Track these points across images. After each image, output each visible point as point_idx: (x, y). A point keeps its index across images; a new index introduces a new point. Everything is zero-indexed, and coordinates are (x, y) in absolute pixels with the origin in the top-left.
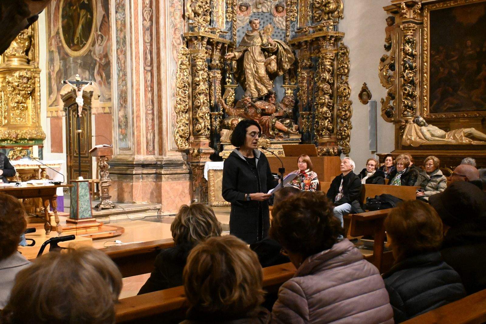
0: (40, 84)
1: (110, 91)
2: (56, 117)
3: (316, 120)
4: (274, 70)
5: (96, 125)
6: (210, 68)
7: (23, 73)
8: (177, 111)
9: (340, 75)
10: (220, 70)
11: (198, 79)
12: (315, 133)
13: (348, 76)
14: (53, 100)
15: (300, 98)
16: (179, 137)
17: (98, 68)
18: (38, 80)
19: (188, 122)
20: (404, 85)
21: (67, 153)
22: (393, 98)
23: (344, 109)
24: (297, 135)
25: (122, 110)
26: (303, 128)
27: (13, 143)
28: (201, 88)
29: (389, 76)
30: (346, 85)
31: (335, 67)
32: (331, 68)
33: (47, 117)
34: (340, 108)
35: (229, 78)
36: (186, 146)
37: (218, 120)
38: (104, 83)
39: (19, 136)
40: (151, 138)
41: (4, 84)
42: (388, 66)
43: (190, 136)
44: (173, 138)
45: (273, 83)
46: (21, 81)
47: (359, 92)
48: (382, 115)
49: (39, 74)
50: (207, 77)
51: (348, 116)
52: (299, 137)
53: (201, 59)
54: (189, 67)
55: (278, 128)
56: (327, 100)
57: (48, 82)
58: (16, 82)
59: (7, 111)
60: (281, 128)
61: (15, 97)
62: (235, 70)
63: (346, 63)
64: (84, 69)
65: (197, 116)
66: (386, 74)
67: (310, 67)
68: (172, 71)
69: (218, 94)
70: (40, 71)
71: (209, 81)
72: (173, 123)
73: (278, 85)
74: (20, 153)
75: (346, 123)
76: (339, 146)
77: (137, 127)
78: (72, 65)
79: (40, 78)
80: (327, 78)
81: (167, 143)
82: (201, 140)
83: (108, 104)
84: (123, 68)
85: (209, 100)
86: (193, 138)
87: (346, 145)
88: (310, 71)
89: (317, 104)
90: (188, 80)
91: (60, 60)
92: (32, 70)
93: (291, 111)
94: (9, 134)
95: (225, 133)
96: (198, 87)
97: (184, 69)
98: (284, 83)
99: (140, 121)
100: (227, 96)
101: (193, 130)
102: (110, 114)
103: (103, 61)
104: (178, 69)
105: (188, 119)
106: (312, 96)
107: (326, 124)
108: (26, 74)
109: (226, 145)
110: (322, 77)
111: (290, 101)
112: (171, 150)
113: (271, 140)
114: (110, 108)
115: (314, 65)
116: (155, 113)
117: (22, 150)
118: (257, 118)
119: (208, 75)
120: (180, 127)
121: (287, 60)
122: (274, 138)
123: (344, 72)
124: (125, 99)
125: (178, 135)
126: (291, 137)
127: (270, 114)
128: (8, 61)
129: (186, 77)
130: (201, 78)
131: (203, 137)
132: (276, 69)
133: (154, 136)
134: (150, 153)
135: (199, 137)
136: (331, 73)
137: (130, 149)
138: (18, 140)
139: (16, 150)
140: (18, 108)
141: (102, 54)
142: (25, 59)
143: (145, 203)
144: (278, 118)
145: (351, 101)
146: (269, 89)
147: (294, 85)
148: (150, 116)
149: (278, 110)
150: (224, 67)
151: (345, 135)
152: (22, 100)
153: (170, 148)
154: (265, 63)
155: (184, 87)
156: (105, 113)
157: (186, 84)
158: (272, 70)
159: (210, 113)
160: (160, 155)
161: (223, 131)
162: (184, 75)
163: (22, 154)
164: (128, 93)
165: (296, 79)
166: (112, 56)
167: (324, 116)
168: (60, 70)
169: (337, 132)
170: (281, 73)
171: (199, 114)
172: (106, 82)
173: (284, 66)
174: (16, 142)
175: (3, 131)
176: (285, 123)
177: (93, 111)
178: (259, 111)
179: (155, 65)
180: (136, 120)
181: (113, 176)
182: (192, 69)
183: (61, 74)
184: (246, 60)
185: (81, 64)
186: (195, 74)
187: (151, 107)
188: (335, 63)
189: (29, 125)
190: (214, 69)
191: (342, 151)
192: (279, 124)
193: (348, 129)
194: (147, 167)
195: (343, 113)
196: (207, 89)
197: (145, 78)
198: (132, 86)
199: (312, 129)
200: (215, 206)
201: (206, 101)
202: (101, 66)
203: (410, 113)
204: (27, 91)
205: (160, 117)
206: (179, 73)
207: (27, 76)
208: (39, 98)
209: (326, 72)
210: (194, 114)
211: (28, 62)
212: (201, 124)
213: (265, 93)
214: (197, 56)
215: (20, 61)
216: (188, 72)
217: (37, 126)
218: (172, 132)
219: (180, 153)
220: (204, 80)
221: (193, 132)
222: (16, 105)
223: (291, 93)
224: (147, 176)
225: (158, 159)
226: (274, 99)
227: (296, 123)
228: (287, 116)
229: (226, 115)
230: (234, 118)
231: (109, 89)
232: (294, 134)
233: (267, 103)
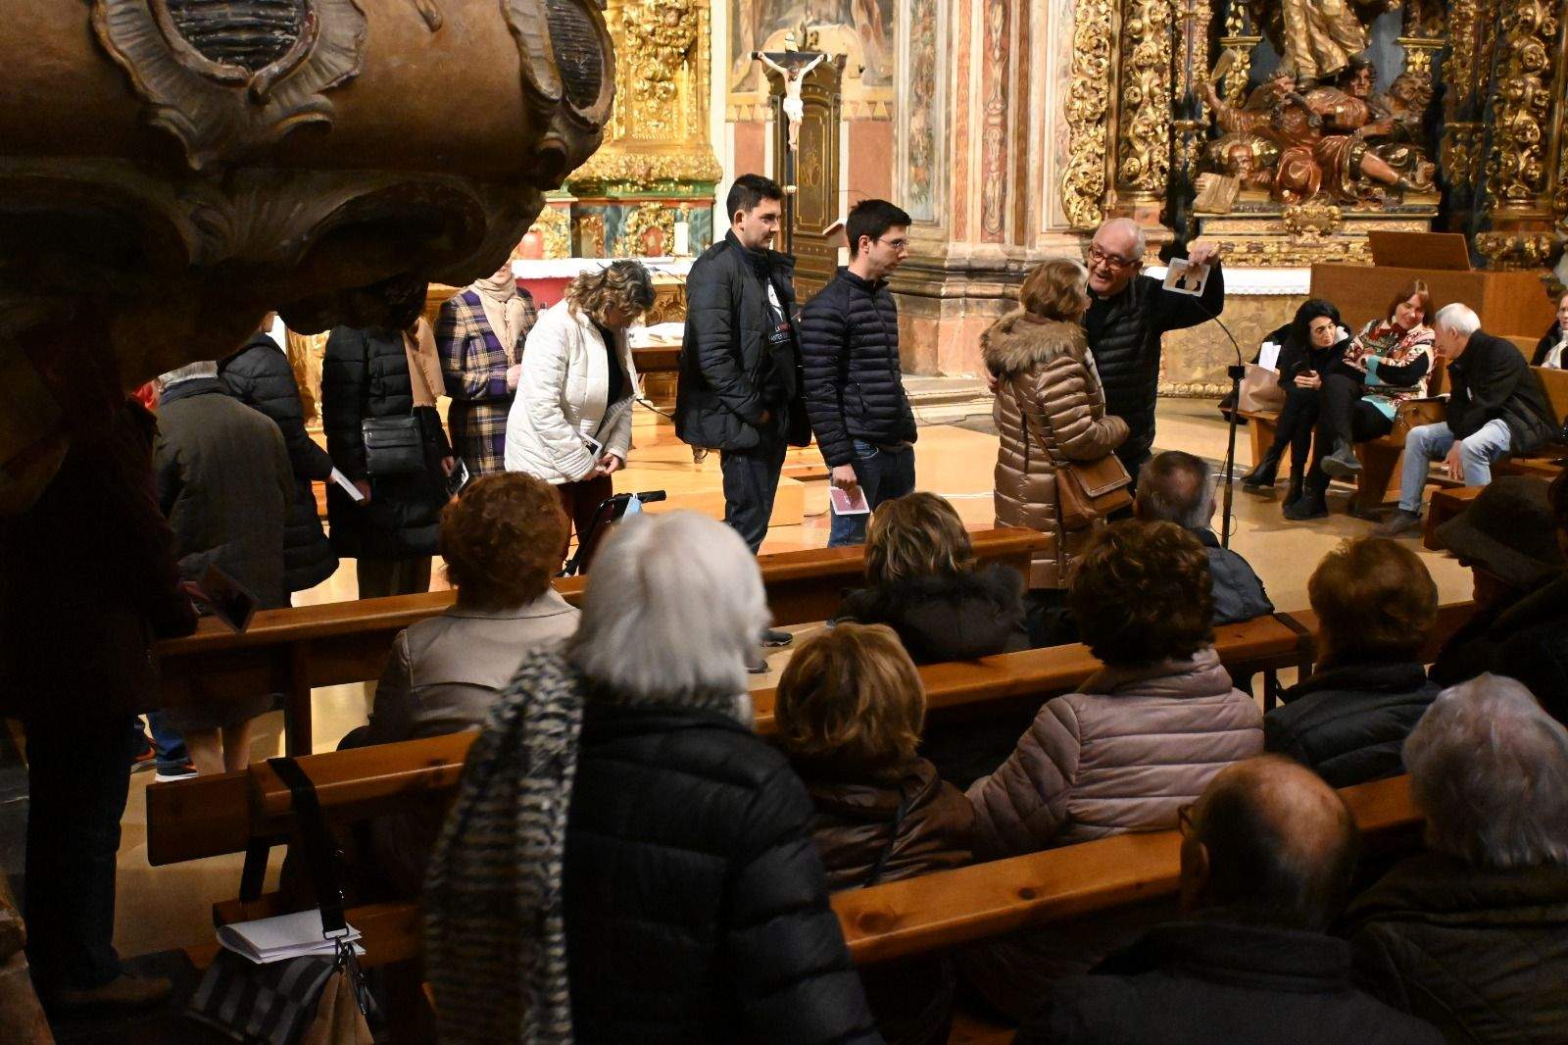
0: (710, 29)
1: (891, 58)
2: (748, 121)
3: (1496, 148)
5: (851, 149)
8: (1073, 117)
11: (1136, 24)
12: (1488, 190)
14: (743, 72)
15: (1451, 80)
16: (1075, 194)
18: (707, 17)
19: (1103, 151)
24: (1428, 194)
25: (921, 111)
26: (1452, 173)
27: (638, 191)
28: (1146, 51)
33: (727, 121)
35: (1236, 16)
36: (1093, 218)
37: (1193, 143)
38: (877, 30)
39: (655, 173)
40: (997, 194)
41: (618, 28)
43: (1106, 188)
44: (1058, 198)
45: (1367, 31)
46: (661, 18)
50: (1168, 15)
52: (1430, 202)
55: (1370, 171)
56: (1530, 90)
57: (731, 21)
58: (649, 22)
59: (626, 102)
60: (1377, 174)
61: (645, 63)
65: (1131, 133)
68: (1063, 1)
69: (1198, 68)
71: (1174, 27)
72: (1060, 153)
73: (1385, 38)
74: (657, 217)
76: (1558, 231)
77: (957, 164)
79: (709, 9)
80: (1539, 20)
81: (1038, 208)
82: (1137, 204)
83: (884, 94)
85: (1168, 85)
86: (1115, 198)
89: (1502, 100)
90: (1109, 25)
93: (1416, 120)
94: (629, 167)
95: (1208, 185)
96: (1137, 48)
98: (1405, 33)
99: (967, 146)
100: (1227, 72)
101: (1117, 173)
102: (887, 120)
105: (1105, 142)
106: (1489, 75)
107: (1522, 165)
109: (1209, 219)
110: (1522, 19)
111: (1414, 90)
112: (1051, 231)
113: (1344, 208)
114: (888, 104)
116: (1011, 124)
117: (661, 209)
118: (1309, 142)
119: (1173, 8)
120: (1078, 165)
122: (1354, 204)
124: (929, 81)
125: (1072, 188)
126: (1407, 202)
127: (1348, 131)
129: (1104, 17)
130: (1146, 20)
131: (1143, 196)
133: (1004, 188)
134: (990, 238)
135: (1133, 196)
136: (1551, 4)
137: (937, 224)
138: (652, 182)
139: (644, 210)
140: (653, 94)
143: (970, 377)
144: (1372, 141)
146: (1353, 52)
147: (1436, 37)
148: (996, 133)
149: (1377, 116)
152: (664, 72)
153: (1048, 225)
155: (1098, 47)
156: (874, 119)
157: (1104, 40)
159: (1171, 121)
160: (1017, 244)
161: (1201, 179)
162: (1099, 12)
163: (661, 221)
164: (938, 62)
165: (1442, 20)
167: (1516, 141)
169: (1556, 190)
170: (1395, 4)
171: (1135, 127)
172: (881, 28)
174: (646, 188)
175: (613, 156)
176: (1393, 156)
177: (846, 111)
178: (1316, 121)
180: (957, 148)
186: (1133, 9)
187: (999, 106)
189: (682, 141)
191: (1566, 247)
192: (1373, 162)
194: (980, 276)
196: (1166, 52)
197: (986, 21)
198: (949, 45)
199: (1480, 177)
201: (1157, 90)
204: (677, 47)
205: (1023, 137)
206: (1084, 6)
207: (678, 5)
208: (706, 67)
209: (1537, 4)
210: (1122, 126)
212: (1138, 158)
213: (1335, 67)
216: (1111, 4)
217: (701, 144)
218: (1056, 180)
219: (1076, 240)
220: (1157, 27)
221: (1117, 181)
222: (647, 85)
223: (1423, 64)
224: (978, 303)
225: (1011, 254)
226: (1368, 84)
227: (1431, 157)
228: (1401, 137)
229: (1216, 130)
230: (1238, 142)
231: (890, 50)
232: (1417, 192)
233: (1342, 96)
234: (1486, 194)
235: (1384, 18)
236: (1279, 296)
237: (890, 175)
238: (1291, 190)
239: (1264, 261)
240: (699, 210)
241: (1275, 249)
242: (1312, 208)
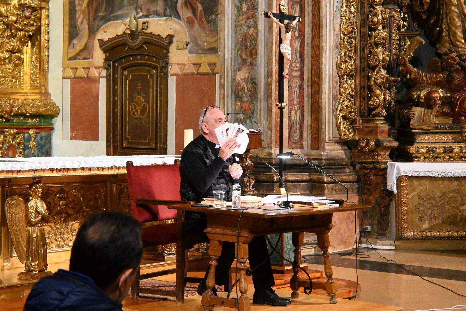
2: (83, 78)
8: (341, 73)
11: (374, 19)
14: (80, 47)
16: (342, 119)
18: (47, 14)
19: (354, 94)
21: (108, 141)
33: (64, 78)
35: (404, 20)
36: (350, 133)
39: (15, 110)
40: (298, 119)
43: (356, 116)
44: (334, 120)
49: (49, 2)
57: (67, 16)
58: (14, 15)
61: (7, 41)
62: (426, 7)
65: (372, 83)
68: (335, 4)
69: (395, 47)
72: (335, 94)
74: (14, 138)
79: (49, 10)
82: (378, 125)
83: (209, 59)
86: (361, 122)
90: (355, 20)
95: (417, 113)
96: (374, 34)
97: (351, 2)
104: (344, 2)
105: (355, 89)
109: (420, 133)
112: (330, 141)
114: (212, 65)
116: (306, 76)
117: (16, 133)
120: (343, 101)
124: (252, 49)
125: (341, 115)
129: (354, 15)
130: (380, 17)
131: (379, 120)
133: (303, 115)
134: (294, 145)
135: (374, 120)
138: (11, 116)
139: (7, 134)
140: (10, 61)
148: (297, 81)
152: (18, 47)
153: (329, 137)
155: (352, 32)
156: (198, 74)
160: (313, 148)
161: (413, 110)
162: (351, 12)
163: (17, 141)
164: (259, 39)
174: (7, 120)
177: (173, 69)
180: (275, 88)
187: (299, 65)
194: (290, 169)
201: (387, 58)
204: (28, 32)
206: (345, 8)
208: (46, 45)
212: (378, 98)
216: (356, 7)
217: (43, 93)
224: (294, 186)
225: (311, 155)
230: (429, 89)
239: (452, 157)
240: (43, 134)
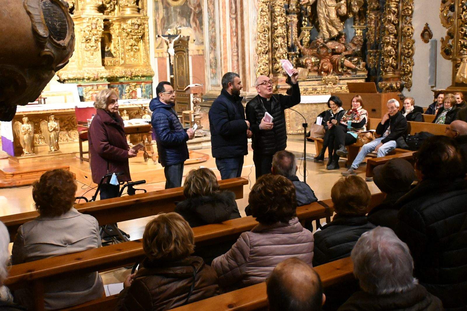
0: (148, 30)
1: (203, 37)
2: (161, 57)
3: (383, 57)
4: (344, 13)
5: (192, 65)
6: (288, 13)
7: (134, 21)
8: (258, 52)
9: (405, 16)
10: (297, 14)
11: (275, 24)
12: (381, 69)
13: (412, 17)
14: (159, 43)
15: (369, 38)
17: (193, 16)
18: (147, 26)
19: (268, 62)
20: (461, 26)
22: (452, 37)
23: (407, 47)
24: (364, 71)
25: (213, 52)
26: (371, 65)
27: (129, 80)
28: (279, 32)
29: (449, 17)
30: (410, 25)
31: (401, 9)
32: (396, 10)
33: (155, 57)
34: (404, 46)
35: (305, 21)
38: (198, 28)
39: (134, 74)
41: (120, 31)
42: (448, 7)
43: (269, 73)
44: (255, 76)
45: (343, 24)
46: (133, 27)
47: (421, 32)
48: (442, 53)
49: (148, 20)
50: (285, 21)
51: (410, 54)
52: (365, 74)
53: (279, 6)
54: (269, 14)
55: (346, 65)
56: (391, 40)
57: (155, 27)
58: (129, 28)
59: (124, 53)
60: (349, 66)
61: (129, 41)
62: (309, 15)
63: (410, 5)
64: (182, 16)
65: (276, 57)
66: (446, 15)
67: (378, 9)
68: (253, 18)
69: (295, 36)
70: (148, 18)
71: (287, 25)
72: (255, 63)
73: (349, 26)
75: (408, 60)
76: (402, 81)
77: (224, 67)
78: (173, 13)
79: (148, 24)
80: (392, 19)
81: (249, 80)
82: (279, 77)
83: (201, 48)
84: (212, 17)
85: (286, 42)
86: (272, 76)
87: (409, 80)
88: (378, 13)
89: (384, 43)
90: (267, 25)
91: (163, 9)
92: (141, 18)
93: (359, 50)
94: (125, 72)
95: (299, 71)
96: (276, 31)
97: (264, 16)
98: (354, 24)
99: (227, 62)
100: (303, 37)
101: (272, 68)
102: (202, 56)
103: (197, 10)
104: (259, 16)
105: (268, 59)
106: (379, 36)
107: (390, 62)
108: (137, 21)
110: (388, 19)
111: (358, 41)
113: (340, 76)
114: (203, 50)
115: (381, 7)
116: (240, 55)
117: (136, 85)
118: (328, 57)
119: (286, 19)
120: (261, 66)
121: (356, 4)
122: (343, 75)
123: (408, 13)
124: (214, 43)
125: (259, 73)
126: (358, 74)
127: (340, 53)
128: (123, 10)
129: (266, 22)
130: (278, 23)
131: (280, 75)
132: (345, 12)
135: (278, 75)
136: (396, 14)
137: (219, 86)
138: (133, 77)
139: (131, 85)
140: (132, 50)
141: (196, 4)
142: (136, 8)
144: (347, 56)
145: (414, 40)
146: (340, 30)
147: (364, 25)
148: (236, 58)
149: (348, 49)
150: (301, 11)
151: (407, 71)
152: (135, 43)
153: (253, 85)
154: (336, 7)
155: (264, 31)
156: (199, 55)
157: (266, 29)
158: (342, 13)
159: (288, 53)
160: (244, 91)
161: (298, 69)
162: (264, 21)
165: (365, 20)
166: (203, 6)
167: (388, 54)
168: (163, 17)
169: (401, 69)
170: (351, 16)
171: (277, 54)
172: (200, 28)
173: (354, 9)
174: (131, 79)
175: (120, 70)
176: (353, 61)
177: (190, 53)
178: (330, 51)
179: (239, 13)
180: (224, 62)
181: (206, 109)
182: (271, 15)
183: (165, 21)
184: (319, 5)
185: (179, 12)
186: (274, 20)
187: (236, 50)
188: (400, 5)
189: (141, 64)
190: (291, 13)
191: (405, 85)
192: (347, 62)
193: (410, 66)
195: (406, 51)
196: (285, 32)
197: (231, 24)
198: (220, 32)
199: (379, 66)
200: (291, 134)
201: (283, 43)
202: (196, 15)
203: (465, 52)
204: (139, 36)
205: (244, 59)
206: (259, 19)
207: (138, 23)
208: (148, 41)
209: (392, 14)
210: (273, 55)
211: (139, 10)
212: (278, 64)
213: (335, 35)
214: (275, 4)
215: (132, 10)
216: (268, 18)
217: (147, 65)
218: (254, 71)
220: (282, 25)
221: (272, 71)
222: (130, 48)
223: (360, 33)
225: (243, 94)
226: (345, 39)
227: (364, 61)
228: (355, 55)
229: (301, 55)
230: (308, 58)
231: (202, 34)
232: (361, 71)
233: (337, 43)
234: (380, 71)
235: (348, 20)
236: (322, 103)
237: (204, 72)
238: (324, 72)
239: (317, 93)
240: (148, 85)
241: (320, 89)
242: (331, 77)
